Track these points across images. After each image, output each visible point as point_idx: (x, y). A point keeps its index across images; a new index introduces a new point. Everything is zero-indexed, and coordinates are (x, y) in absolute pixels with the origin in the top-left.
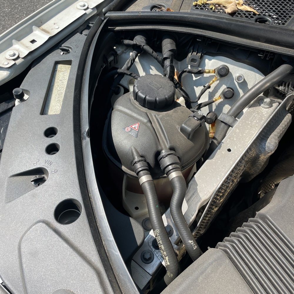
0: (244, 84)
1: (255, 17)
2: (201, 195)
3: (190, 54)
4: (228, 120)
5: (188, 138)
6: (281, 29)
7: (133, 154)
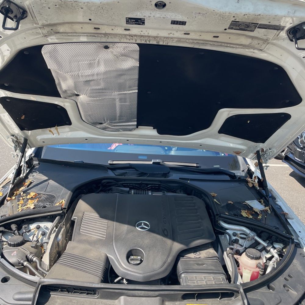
0: (47, 228)
1: (42, 207)
2: (46, 264)
3: (23, 226)
4: (47, 241)
5: (35, 249)
6: (52, 207)
7: (18, 260)
